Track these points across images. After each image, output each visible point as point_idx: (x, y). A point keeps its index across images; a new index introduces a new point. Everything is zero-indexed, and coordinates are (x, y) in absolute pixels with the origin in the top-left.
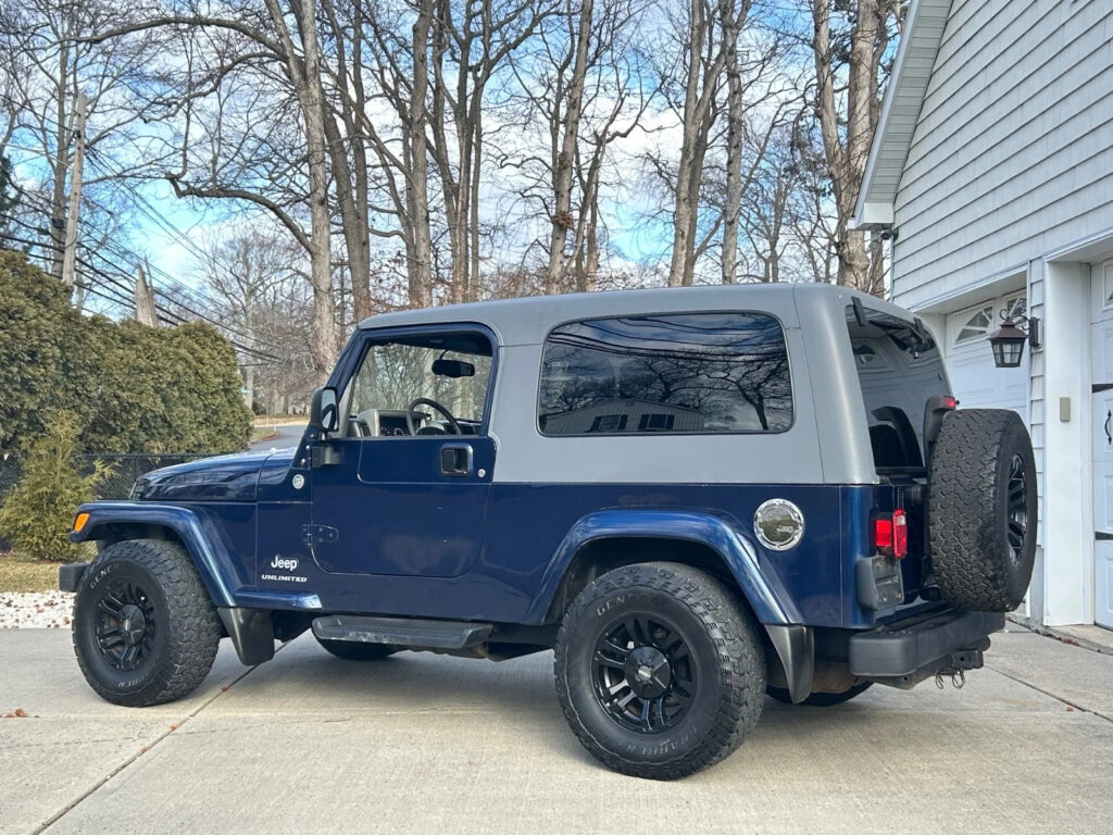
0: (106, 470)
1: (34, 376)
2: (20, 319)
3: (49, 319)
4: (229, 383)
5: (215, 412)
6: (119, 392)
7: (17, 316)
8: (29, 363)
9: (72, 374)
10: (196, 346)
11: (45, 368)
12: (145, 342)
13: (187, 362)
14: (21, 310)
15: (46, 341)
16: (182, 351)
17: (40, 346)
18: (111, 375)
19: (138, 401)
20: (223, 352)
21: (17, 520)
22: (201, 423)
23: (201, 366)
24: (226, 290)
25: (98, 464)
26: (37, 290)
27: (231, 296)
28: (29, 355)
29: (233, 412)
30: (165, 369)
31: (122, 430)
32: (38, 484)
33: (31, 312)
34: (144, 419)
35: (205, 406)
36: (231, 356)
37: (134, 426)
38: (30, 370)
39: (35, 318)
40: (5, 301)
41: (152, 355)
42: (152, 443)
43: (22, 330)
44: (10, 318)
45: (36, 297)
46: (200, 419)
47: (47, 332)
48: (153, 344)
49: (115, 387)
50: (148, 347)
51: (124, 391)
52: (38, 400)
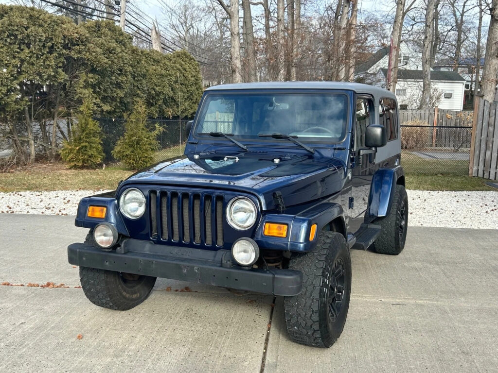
0: (161, 128)
1: (122, 81)
2: (115, 53)
3: (126, 53)
4: (197, 80)
5: (192, 94)
6: (155, 87)
7: (113, 52)
8: (119, 75)
9: (136, 79)
10: (183, 63)
11: (126, 77)
12: (163, 62)
13: (180, 70)
14: (114, 49)
15: (126, 64)
16: (178, 65)
17: (124, 66)
18: (152, 79)
19: (162, 91)
20: (194, 65)
21: (123, 152)
22: (186, 99)
23: (185, 72)
24: (177, 29)
25: (157, 125)
26: (121, 38)
27: (179, 32)
28: (119, 71)
29: (199, 93)
30: (172, 75)
31: (156, 104)
32: (132, 136)
33: (119, 50)
34: (165, 99)
35: (188, 91)
36: (197, 67)
37: (160, 102)
38: (120, 78)
39: (121, 53)
40: (107, 44)
41: (167, 69)
42: (168, 110)
43: (116, 58)
44: (110, 53)
45: (120, 42)
46: (186, 97)
47: (126, 59)
48: (167, 63)
49: (154, 85)
50: (165, 64)
51: (157, 87)
52: (124, 92)
